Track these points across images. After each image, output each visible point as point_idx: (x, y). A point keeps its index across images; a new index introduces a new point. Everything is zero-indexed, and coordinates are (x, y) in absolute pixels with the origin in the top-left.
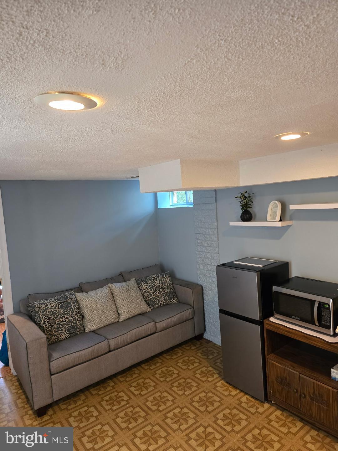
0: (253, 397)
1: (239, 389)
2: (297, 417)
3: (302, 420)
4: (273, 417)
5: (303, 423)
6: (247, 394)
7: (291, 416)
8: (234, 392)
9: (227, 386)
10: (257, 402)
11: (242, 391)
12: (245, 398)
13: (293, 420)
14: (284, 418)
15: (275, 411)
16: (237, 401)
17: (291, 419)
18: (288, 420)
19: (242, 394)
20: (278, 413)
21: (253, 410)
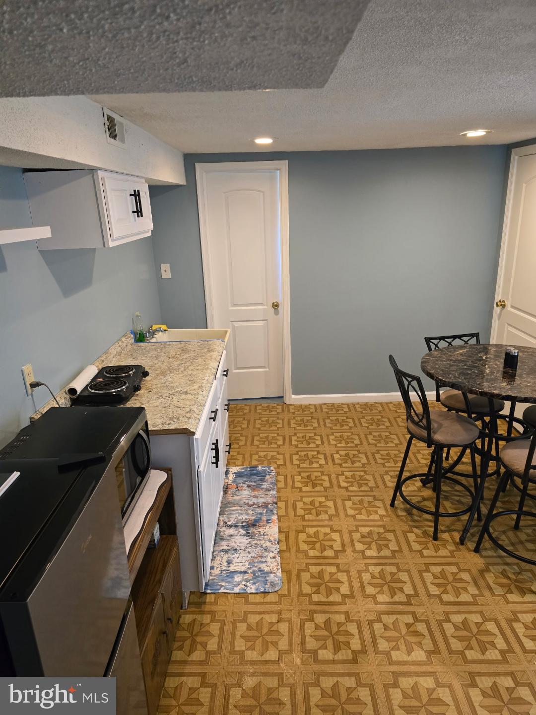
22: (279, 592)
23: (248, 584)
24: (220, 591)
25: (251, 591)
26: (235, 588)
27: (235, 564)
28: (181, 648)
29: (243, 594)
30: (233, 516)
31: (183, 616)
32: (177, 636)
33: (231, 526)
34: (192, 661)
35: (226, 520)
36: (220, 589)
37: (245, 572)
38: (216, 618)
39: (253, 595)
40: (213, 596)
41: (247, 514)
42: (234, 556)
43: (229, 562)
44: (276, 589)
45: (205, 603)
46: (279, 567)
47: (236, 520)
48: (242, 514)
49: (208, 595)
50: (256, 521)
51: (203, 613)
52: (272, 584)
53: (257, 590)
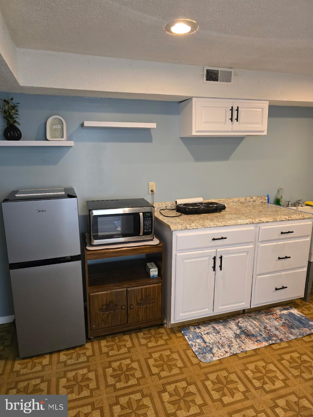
0: (68, 349)
1: (46, 354)
2: (119, 334)
3: (124, 333)
4: (105, 350)
5: (127, 334)
6: (59, 351)
7: (114, 337)
8: (46, 360)
9: (30, 362)
10: (77, 349)
11: (51, 353)
12: (63, 357)
13: (119, 338)
14: (112, 343)
15: (99, 344)
16: (60, 365)
17: (117, 339)
18: (117, 342)
19: (55, 356)
20: (103, 343)
21: (83, 359)
22: (201, 363)
23: (197, 346)
24: (185, 337)
25: (193, 349)
26: (191, 341)
27: (208, 336)
28: (145, 334)
29: (189, 347)
30: (246, 323)
31: (163, 329)
32: (151, 331)
33: (238, 326)
34: (140, 340)
35: (241, 322)
36: (186, 336)
37: (205, 343)
38: (168, 341)
39: (192, 351)
40: (182, 335)
41: (254, 329)
42: (213, 333)
43: (208, 333)
44: (202, 360)
45: (175, 333)
46: (221, 357)
47: (245, 326)
48: (252, 326)
49: (181, 333)
50: (253, 335)
51: (168, 335)
52: (204, 357)
53: (196, 351)
